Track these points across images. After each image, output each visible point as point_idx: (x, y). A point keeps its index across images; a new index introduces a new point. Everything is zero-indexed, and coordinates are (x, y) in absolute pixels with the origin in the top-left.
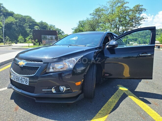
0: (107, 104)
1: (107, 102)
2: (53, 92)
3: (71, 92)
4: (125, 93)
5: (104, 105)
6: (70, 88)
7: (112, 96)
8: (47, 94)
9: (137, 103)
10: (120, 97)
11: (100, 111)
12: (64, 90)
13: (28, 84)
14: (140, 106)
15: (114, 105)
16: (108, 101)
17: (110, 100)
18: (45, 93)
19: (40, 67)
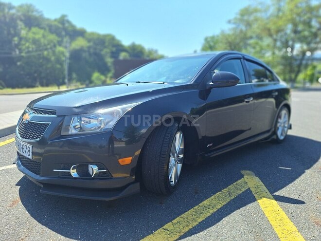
0: (194, 210)
1: (196, 207)
2: (71, 176)
3: (110, 178)
4: (251, 189)
5: (186, 213)
6: (107, 169)
7: (215, 193)
8: (62, 178)
9: (267, 215)
10: (232, 198)
11: (170, 223)
12: (94, 173)
13: (30, 157)
14: (272, 223)
15: (209, 214)
16: (200, 205)
17: (206, 202)
18: (59, 177)
19: (50, 123)
